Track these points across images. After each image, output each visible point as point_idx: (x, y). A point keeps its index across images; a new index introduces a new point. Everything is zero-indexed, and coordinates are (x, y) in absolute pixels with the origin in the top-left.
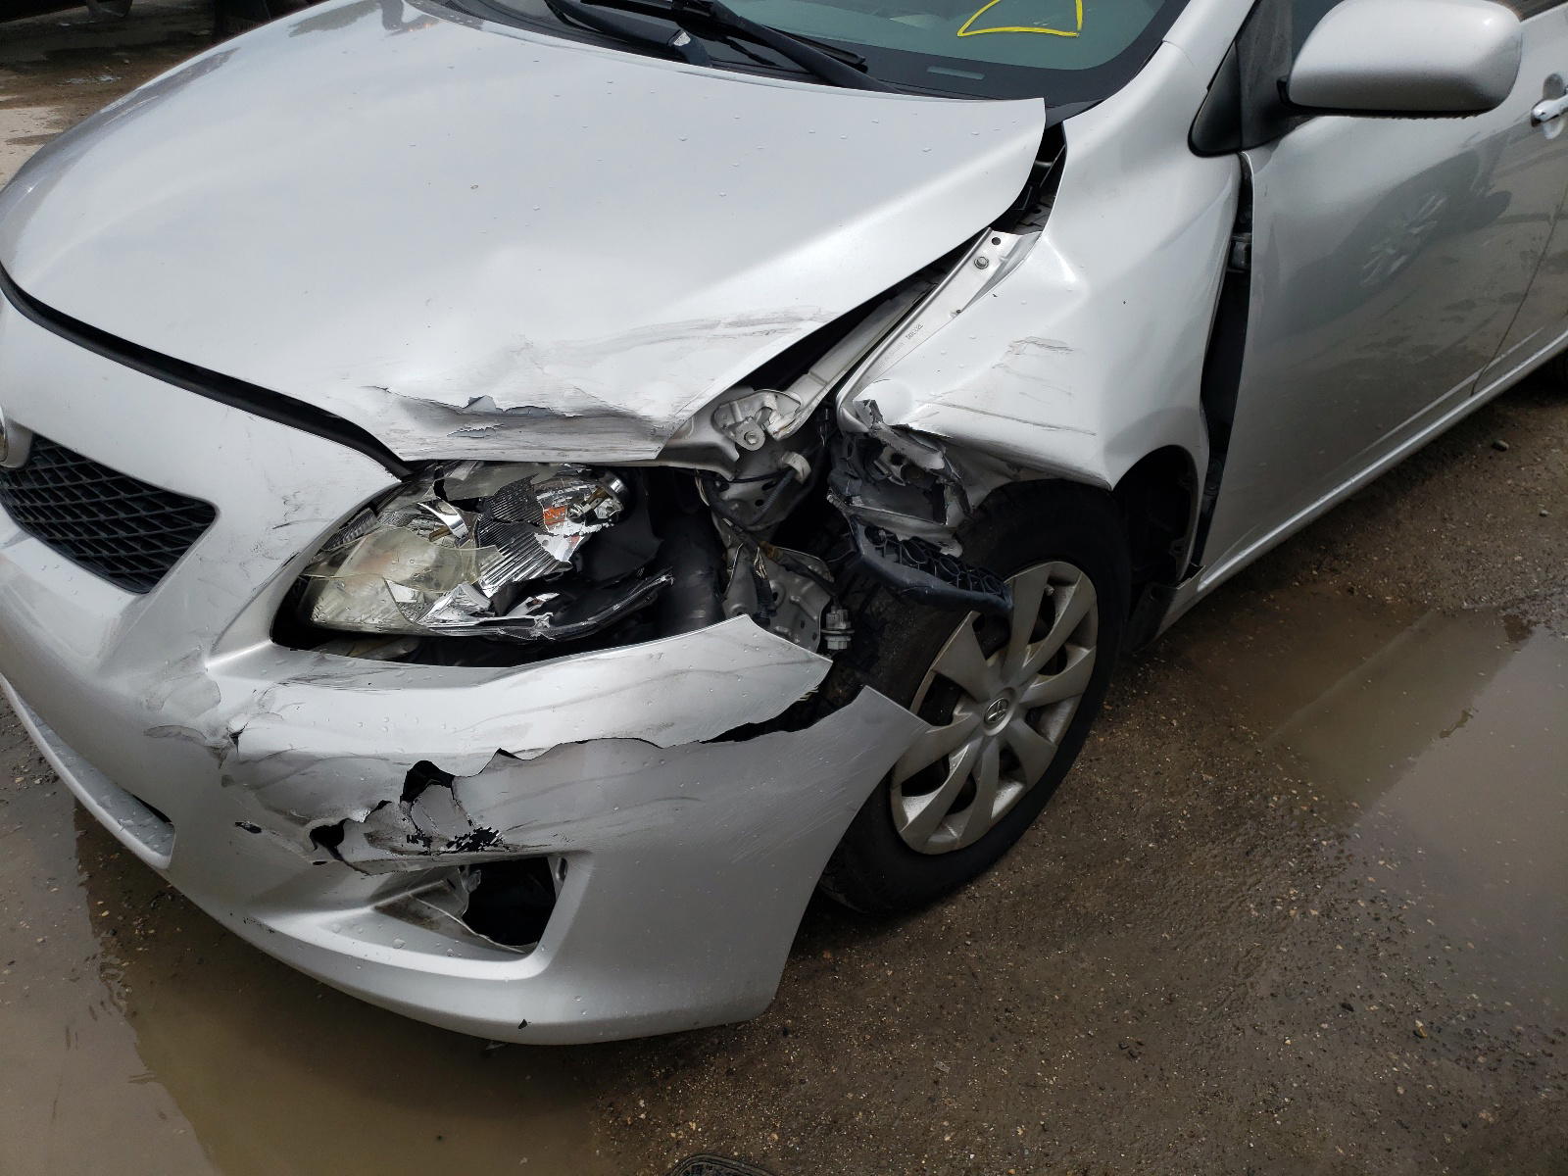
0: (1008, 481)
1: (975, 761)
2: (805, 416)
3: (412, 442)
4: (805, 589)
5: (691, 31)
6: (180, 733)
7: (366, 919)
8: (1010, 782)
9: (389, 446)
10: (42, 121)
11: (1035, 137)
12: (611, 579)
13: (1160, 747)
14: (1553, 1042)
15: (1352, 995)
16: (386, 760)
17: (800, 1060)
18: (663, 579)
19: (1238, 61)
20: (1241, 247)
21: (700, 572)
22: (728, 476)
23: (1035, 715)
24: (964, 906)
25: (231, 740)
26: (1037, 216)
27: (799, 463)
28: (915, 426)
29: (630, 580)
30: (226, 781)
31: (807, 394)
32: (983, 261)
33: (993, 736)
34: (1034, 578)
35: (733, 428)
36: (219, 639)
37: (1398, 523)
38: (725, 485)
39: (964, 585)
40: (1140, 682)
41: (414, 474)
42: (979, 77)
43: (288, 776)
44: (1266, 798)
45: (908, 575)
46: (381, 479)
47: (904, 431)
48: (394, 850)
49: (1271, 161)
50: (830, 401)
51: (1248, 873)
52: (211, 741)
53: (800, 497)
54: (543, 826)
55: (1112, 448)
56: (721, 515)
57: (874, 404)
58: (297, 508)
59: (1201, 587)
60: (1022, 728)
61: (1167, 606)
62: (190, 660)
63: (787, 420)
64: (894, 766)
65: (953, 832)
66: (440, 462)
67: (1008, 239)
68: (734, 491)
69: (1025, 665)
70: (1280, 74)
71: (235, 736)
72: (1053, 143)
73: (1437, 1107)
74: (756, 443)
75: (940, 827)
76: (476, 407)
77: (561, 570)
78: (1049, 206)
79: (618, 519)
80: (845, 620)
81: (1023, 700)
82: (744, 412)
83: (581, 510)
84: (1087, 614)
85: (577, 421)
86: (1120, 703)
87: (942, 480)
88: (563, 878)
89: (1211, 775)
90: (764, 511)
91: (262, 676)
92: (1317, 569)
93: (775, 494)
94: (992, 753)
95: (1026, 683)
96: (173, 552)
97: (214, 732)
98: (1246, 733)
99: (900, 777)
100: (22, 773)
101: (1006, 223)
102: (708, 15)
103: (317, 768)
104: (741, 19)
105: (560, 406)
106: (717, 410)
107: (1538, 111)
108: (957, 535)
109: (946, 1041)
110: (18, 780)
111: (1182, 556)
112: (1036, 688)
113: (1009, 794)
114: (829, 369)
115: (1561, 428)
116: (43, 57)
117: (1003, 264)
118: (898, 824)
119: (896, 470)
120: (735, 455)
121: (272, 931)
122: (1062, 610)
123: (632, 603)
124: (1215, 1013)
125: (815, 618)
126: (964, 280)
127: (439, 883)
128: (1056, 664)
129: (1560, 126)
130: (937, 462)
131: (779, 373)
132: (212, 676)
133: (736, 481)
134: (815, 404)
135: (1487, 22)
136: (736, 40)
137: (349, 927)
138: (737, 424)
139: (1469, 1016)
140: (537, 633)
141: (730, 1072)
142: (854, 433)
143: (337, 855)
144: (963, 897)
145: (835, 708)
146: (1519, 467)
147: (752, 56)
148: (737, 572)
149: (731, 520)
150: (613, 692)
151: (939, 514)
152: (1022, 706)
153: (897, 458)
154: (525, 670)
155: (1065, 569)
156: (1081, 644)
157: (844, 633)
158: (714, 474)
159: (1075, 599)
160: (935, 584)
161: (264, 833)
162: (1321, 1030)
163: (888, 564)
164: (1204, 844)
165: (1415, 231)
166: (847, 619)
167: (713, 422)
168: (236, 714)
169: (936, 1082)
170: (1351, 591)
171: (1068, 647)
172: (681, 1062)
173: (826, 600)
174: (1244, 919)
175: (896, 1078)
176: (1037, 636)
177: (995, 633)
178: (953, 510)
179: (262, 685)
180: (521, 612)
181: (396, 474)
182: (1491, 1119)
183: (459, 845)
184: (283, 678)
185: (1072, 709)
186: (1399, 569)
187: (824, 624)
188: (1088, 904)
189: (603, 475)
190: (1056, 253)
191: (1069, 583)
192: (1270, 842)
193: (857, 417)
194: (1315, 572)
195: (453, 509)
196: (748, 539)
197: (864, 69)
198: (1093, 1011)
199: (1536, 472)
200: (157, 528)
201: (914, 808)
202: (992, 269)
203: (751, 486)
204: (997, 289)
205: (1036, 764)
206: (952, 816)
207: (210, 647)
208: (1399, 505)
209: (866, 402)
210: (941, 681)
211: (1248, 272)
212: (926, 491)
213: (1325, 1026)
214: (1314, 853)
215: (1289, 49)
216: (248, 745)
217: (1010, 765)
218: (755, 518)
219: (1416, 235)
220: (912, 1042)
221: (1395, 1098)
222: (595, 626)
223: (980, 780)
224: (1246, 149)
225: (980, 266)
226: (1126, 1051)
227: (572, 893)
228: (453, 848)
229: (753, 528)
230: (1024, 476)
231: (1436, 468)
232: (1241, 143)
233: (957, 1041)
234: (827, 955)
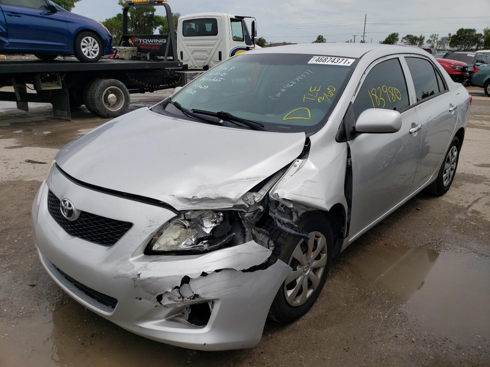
0: (305, 211)
1: (302, 281)
2: (263, 197)
3: (179, 206)
4: (262, 237)
5: (223, 120)
6: (124, 276)
7: (164, 322)
8: (310, 289)
9: (175, 207)
10: (14, 142)
11: (304, 140)
12: (220, 236)
13: (344, 283)
14: (445, 341)
15: (397, 334)
16: (177, 276)
17: (267, 358)
18: (234, 234)
19: (344, 123)
20: (349, 161)
21: (240, 234)
22: (245, 211)
23: (315, 270)
24: (302, 321)
25: (138, 276)
26: (306, 156)
27: (261, 208)
28: (287, 198)
29: (224, 237)
30: (135, 286)
31: (262, 193)
32: (296, 165)
33: (306, 275)
34: (312, 235)
35: (247, 200)
36: (133, 253)
37: (396, 228)
38: (245, 214)
39: (300, 232)
40: (337, 268)
41: (179, 213)
42: (289, 128)
43: (152, 283)
44: (371, 292)
45: (288, 230)
46: (173, 215)
47: (284, 199)
48: (175, 301)
49: (353, 143)
50: (267, 194)
51: (369, 309)
52: (132, 277)
53: (261, 215)
54: (209, 293)
55: (327, 203)
56: (244, 220)
57: (277, 194)
58: (153, 222)
59: (349, 241)
60: (312, 273)
61: (342, 245)
62: (126, 259)
63: (259, 198)
64: (285, 281)
65: (298, 301)
66: (184, 211)
67: (300, 160)
68: (247, 215)
69: (312, 257)
70: (353, 125)
71: (139, 275)
72: (308, 141)
73: (420, 356)
74: (253, 203)
75: (295, 300)
76: (194, 198)
77: (208, 235)
78: (308, 154)
79: (221, 223)
80: (273, 243)
81: (312, 266)
82: (250, 197)
83: (213, 220)
84: (324, 246)
85: (215, 200)
86: (333, 273)
87: (293, 210)
88: (213, 308)
89: (358, 288)
90: (254, 219)
91: (145, 261)
92: (377, 240)
93: (256, 215)
94: (306, 280)
95: (312, 262)
96: (120, 236)
97: (133, 275)
98: (364, 278)
99: (286, 284)
100: (49, 308)
101: (300, 157)
102: (226, 116)
103: (159, 280)
104: (234, 117)
105: (212, 197)
106: (243, 197)
107: (411, 131)
108: (295, 223)
109: (302, 351)
110: (48, 310)
111: (344, 231)
112: (315, 264)
113: (310, 292)
114: (266, 188)
115: (432, 204)
116: (10, 125)
117: (300, 166)
118: (286, 297)
119: (283, 208)
120: (248, 206)
121: (140, 327)
122: (319, 244)
123: (227, 240)
124: (365, 340)
125: (266, 243)
126: (292, 169)
127: (180, 314)
128: (318, 258)
129: (417, 133)
130: (291, 206)
131: (257, 189)
132: (131, 262)
133: (247, 213)
134: (264, 195)
135: (394, 114)
136: (233, 121)
137: (160, 324)
138: (248, 200)
139: (425, 336)
140: (205, 249)
141: (250, 363)
142: (273, 201)
143: (161, 304)
144: (301, 320)
145: (271, 265)
146: (423, 214)
147: (237, 124)
148: (248, 234)
149: (247, 221)
150: (227, 258)
151: (292, 218)
152: (312, 268)
153: (282, 206)
154: (203, 255)
155: (319, 233)
156: (323, 253)
157: (273, 246)
158: (242, 211)
159: (322, 241)
160: (293, 232)
161: (143, 299)
162: (391, 342)
163: (283, 227)
164: (358, 304)
165: (390, 157)
166: (274, 243)
167: (243, 199)
168: (139, 270)
169: (301, 361)
170: (386, 244)
171: (321, 254)
172: (237, 362)
173: (268, 239)
174: (370, 319)
175: (291, 360)
176: (314, 250)
177: (305, 247)
178: (295, 218)
179: (145, 263)
180: (200, 244)
181: (176, 213)
182: (432, 358)
183: (190, 298)
184: (150, 261)
185: (323, 270)
186: (397, 239)
187: (268, 244)
188: (332, 319)
189: (219, 212)
190: (310, 162)
191: (320, 237)
192: (374, 302)
193: (274, 197)
194: (377, 241)
195: (187, 222)
196: (251, 225)
197: (264, 127)
198: (336, 342)
199: (427, 215)
200: (109, 231)
201: (289, 293)
202: (298, 167)
203: (251, 213)
204: (300, 171)
205: (316, 284)
206: (298, 297)
207: (131, 255)
208: (395, 224)
209: (276, 194)
210: (294, 259)
211: (351, 167)
212: (289, 213)
213: (392, 341)
214: (384, 304)
215: (355, 120)
216: (143, 276)
217: (310, 284)
218: (252, 220)
219: (390, 158)
220: (294, 352)
221: (410, 355)
222: (219, 246)
223: (303, 287)
224: (348, 141)
225: (295, 166)
226: (345, 350)
227: (215, 311)
228: (189, 299)
229: (251, 223)
230: (309, 210)
231: (403, 215)
232: (347, 139)
233: (304, 351)
234: (270, 335)
